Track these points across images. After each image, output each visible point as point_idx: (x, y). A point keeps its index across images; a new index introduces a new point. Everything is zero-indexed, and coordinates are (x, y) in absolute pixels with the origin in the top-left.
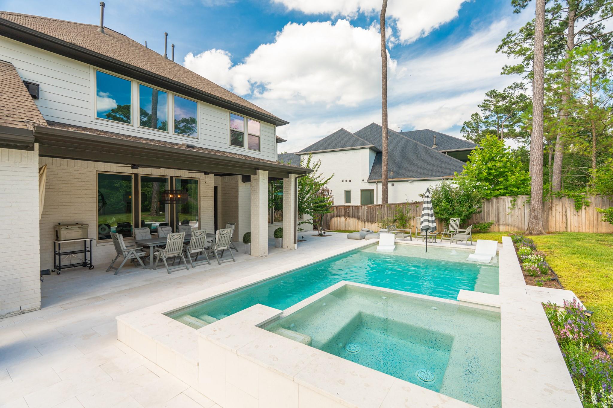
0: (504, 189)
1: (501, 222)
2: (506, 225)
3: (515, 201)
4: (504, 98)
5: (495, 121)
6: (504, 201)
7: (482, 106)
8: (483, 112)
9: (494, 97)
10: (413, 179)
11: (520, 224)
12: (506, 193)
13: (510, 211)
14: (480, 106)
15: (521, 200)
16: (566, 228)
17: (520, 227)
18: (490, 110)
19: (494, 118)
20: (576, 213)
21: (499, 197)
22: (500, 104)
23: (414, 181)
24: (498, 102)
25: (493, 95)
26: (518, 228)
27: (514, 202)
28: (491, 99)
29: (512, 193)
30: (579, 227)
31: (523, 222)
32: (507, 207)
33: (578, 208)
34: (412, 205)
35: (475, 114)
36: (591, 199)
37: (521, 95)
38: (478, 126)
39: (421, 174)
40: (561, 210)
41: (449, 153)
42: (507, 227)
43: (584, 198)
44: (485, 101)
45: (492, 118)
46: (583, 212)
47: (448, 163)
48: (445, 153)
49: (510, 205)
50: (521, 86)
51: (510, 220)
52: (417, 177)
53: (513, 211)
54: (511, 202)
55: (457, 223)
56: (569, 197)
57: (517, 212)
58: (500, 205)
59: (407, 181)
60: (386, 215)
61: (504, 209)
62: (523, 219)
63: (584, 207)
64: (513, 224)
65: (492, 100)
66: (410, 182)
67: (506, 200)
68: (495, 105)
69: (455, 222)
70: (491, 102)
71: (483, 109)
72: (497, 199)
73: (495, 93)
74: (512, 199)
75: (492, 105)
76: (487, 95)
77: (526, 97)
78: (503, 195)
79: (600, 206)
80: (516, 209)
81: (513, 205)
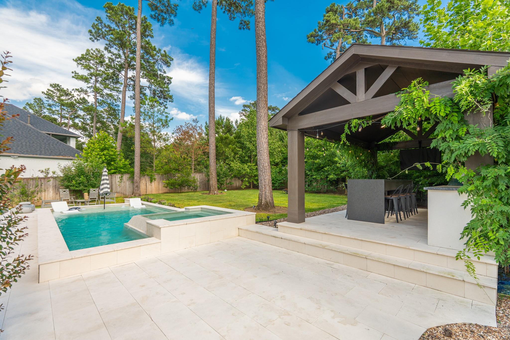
0: (115, 169)
1: (114, 191)
3: (122, 177)
4: (67, 95)
5: (58, 111)
6: (115, 177)
7: (46, 94)
8: (47, 99)
9: (58, 90)
10: (19, 155)
11: (124, 192)
12: (116, 172)
13: (119, 183)
14: (45, 93)
15: (126, 177)
16: (146, 192)
17: (124, 193)
18: (53, 100)
19: (58, 108)
20: (150, 184)
21: (112, 175)
22: (63, 98)
23: (19, 157)
24: (62, 95)
25: (57, 88)
26: (124, 194)
27: (121, 179)
28: (54, 91)
29: (120, 172)
30: (151, 191)
31: (126, 190)
32: (117, 181)
33: (151, 181)
35: (39, 99)
36: (156, 177)
37: (84, 98)
38: (42, 110)
39: (27, 151)
40: (144, 182)
41: (53, 135)
42: (117, 194)
43: (153, 176)
44: (48, 89)
45: (56, 108)
46: (153, 183)
48: (49, 134)
49: (119, 180)
50: (86, 92)
51: (119, 189)
52: (23, 153)
53: (121, 183)
56: (148, 175)
57: (123, 184)
58: (113, 180)
59: (9, 156)
61: (115, 183)
62: (126, 189)
63: (153, 181)
64: (121, 192)
65: (56, 92)
66: (14, 158)
67: (116, 176)
68: (59, 97)
70: (54, 93)
71: (46, 97)
72: (111, 175)
73: (59, 87)
74: (120, 176)
75: (56, 96)
76: (51, 85)
77: (87, 101)
78: (114, 173)
79: (159, 180)
80: (122, 182)
81: (121, 180)
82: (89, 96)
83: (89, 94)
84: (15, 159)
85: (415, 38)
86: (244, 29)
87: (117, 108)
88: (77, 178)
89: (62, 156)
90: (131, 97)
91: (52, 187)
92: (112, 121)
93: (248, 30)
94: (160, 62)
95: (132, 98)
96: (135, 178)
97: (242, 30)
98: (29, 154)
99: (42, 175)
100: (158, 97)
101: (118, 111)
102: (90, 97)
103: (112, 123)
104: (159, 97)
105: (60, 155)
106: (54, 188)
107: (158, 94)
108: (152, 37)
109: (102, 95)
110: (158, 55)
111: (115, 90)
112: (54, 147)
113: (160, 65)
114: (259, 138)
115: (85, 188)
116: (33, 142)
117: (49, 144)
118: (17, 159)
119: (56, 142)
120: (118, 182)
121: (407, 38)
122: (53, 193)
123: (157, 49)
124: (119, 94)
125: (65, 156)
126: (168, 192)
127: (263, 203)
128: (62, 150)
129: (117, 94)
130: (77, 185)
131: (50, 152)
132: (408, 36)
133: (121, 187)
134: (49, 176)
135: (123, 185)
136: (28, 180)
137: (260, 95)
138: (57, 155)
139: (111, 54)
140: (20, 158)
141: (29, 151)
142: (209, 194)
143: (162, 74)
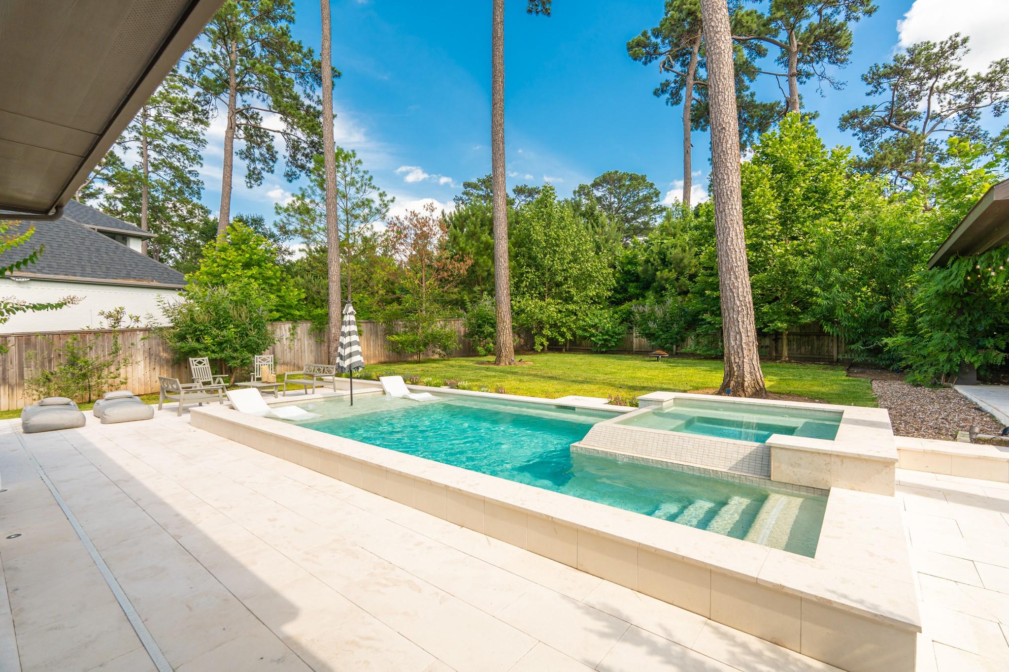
2: (284, 364)
3: (294, 328)
6: (280, 328)
10: (31, 275)
11: (300, 361)
12: (282, 317)
13: (288, 342)
15: (303, 328)
17: (300, 365)
21: (274, 323)
23: (33, 279)
26: (298, 367)
27: (293, 332)
29: (290, 318)
31: (303, 358)
34: (104, 335)
36: (363, 327)
39: (50, 266)
41: (99, 231)
47: (114, 253)
48: (94, 229)
49: (288, 334)
51: (288, 357)
52: (40, 271)
53: (292, 343)
54: (290, 331)
55: (206, 366)
57: (296, 345)
58: (276, 333)
59: (7, 278)
60: (15, 362)
62: (303, 354)
64: (293, 363)
66: (20, 282)
67: (283, 326)
69: (200, 367)
74: (290, 326)
77: (120, 160)
78: (279, 319)
79: (369, 335)
80: (296, 340)
81: (292, 334)
82: (126, 148)
83: (127, 145)
84: (22, 285)
85: (842, 62)
86: (537, 13)
87: (192, 178)
88: (215, 332)
89: (135, 278)
90: (241, 154)
91: (141, 353)
92: (175, 206)
93: (545, 17)
94: (310, 80)
95: (244, 156)
96: (333, 331)
97: (534, 14)
98: (56, 274)
99: (106, 324)
100: (303, 155)
101: (198, 185)
102: (129, 151)
103: (176, 211)
104: (307, 156)
105: (128, 276)
106: (146, 354)
107: (305, 149)
108: (291, 20)
109: (159, 149)
110: (307, 61)
111: (190, 139)
112: (112, 259)
113: (309, 85)
114: (729, 239)
115: (235, 355)
116: (60, 246)
117: (98, 250)
118: (25, 286)
119: (113, 246)
120: (287, 339)
121: (826, 59)
122: (145, 367)
123: (305, 50)
124: (199, 146)
125: (141, 279)
126: (387, 360)
127: (746, 384)
128: (131, 265)
129: (195, 147)
130: (214, 348)
131: (104, 269)
132: (830, 57)
133: (292, 352)
134: (123, 325)
135: (296, 348)
136: (85, 337)
137: (727, 142)
138: (124, 278)
139: (195, 54)
140: (33, 283)
141: (55, 265)
142: (497, 362)
143: (313, 104)
